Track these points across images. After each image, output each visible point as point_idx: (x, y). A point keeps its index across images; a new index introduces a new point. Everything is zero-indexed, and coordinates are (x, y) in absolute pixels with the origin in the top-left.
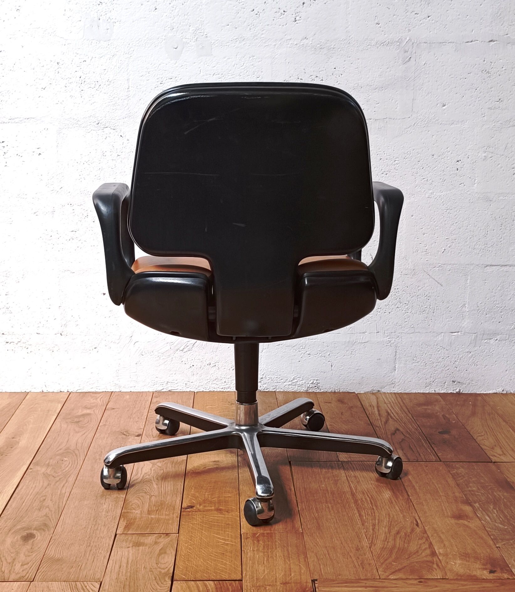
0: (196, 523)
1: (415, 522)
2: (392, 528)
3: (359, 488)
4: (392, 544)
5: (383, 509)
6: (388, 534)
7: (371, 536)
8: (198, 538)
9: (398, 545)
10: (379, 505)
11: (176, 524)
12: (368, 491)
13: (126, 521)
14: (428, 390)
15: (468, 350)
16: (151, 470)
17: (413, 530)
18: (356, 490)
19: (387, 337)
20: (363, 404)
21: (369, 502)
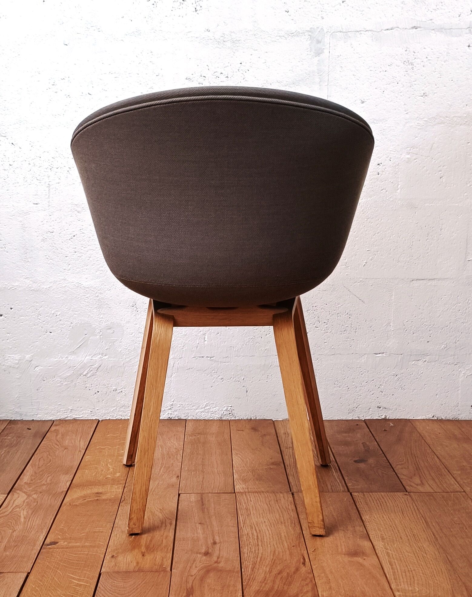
0: (53, 561)
1: (302, 560)
2: (274, 567)
3: (248, 521)
4: (270, 586)
5: (269, 546)
6: (268, 574)
7: (249, 576)
8: (50, 577)
9: (276, 587)
10: (265, 540)
11: (31, 561)
12: (257, 525)
14: (351, 416)
15: (394, 373)
16: (24, 502)
17: (297, 569)
18: (244, 523)
20: (278, 432)
21: (256, 537)
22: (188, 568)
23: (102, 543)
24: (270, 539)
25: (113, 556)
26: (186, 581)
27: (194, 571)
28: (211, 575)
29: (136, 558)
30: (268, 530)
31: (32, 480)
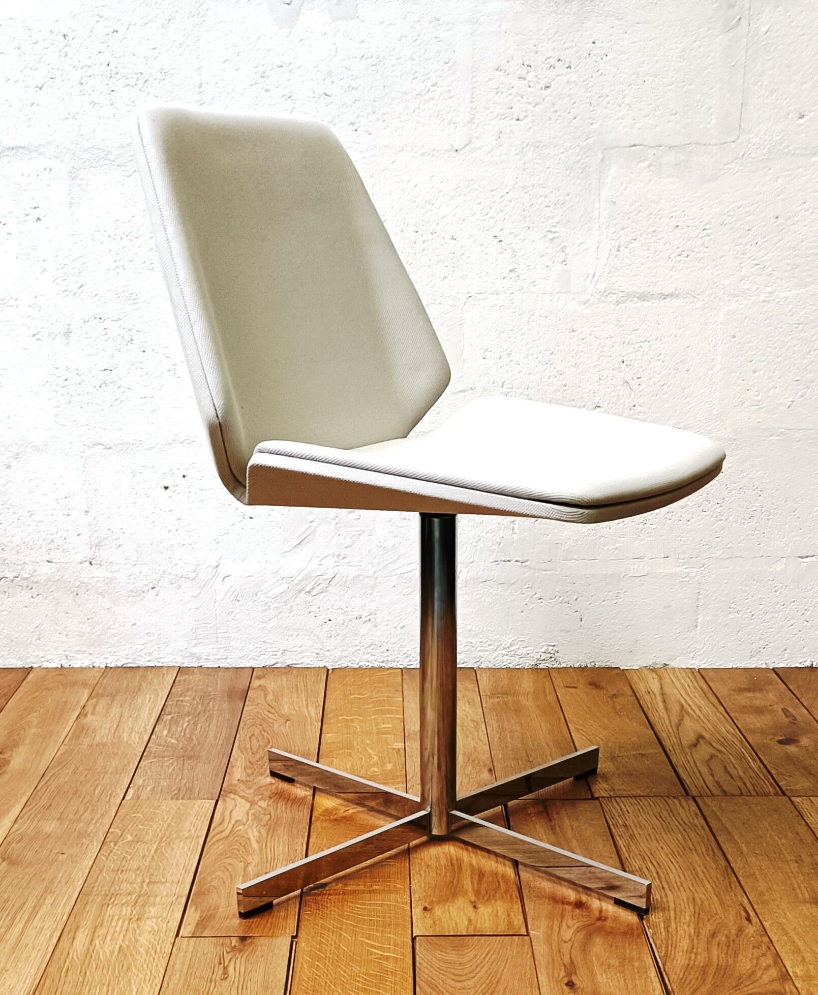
0: (329, 915)
1: (743, 914)
2: (701, 926)
3: (634, 848)
4: (705, 958)
5: (682, 889)
6: (695, 938)
7: (664, 941)
8: (333, 945)
9: (715, 961)
10: (673, 880)
11: (292, 917)
12: (652, 854)
13: (199, 912)
16: (248, 814)
17: (740, 930)
18: (629, 851)
19: (684, 564)
20: (635, 689)
21: (655, 875)
22: (556, 928)
23: (399, 886)
24: (680, 878)
25: (425, 909)
26: (559, 951)
27: (568, 934)
28: (598, 940)
29: (464, 912)
30: (672, 863)
31: (249, 776)
